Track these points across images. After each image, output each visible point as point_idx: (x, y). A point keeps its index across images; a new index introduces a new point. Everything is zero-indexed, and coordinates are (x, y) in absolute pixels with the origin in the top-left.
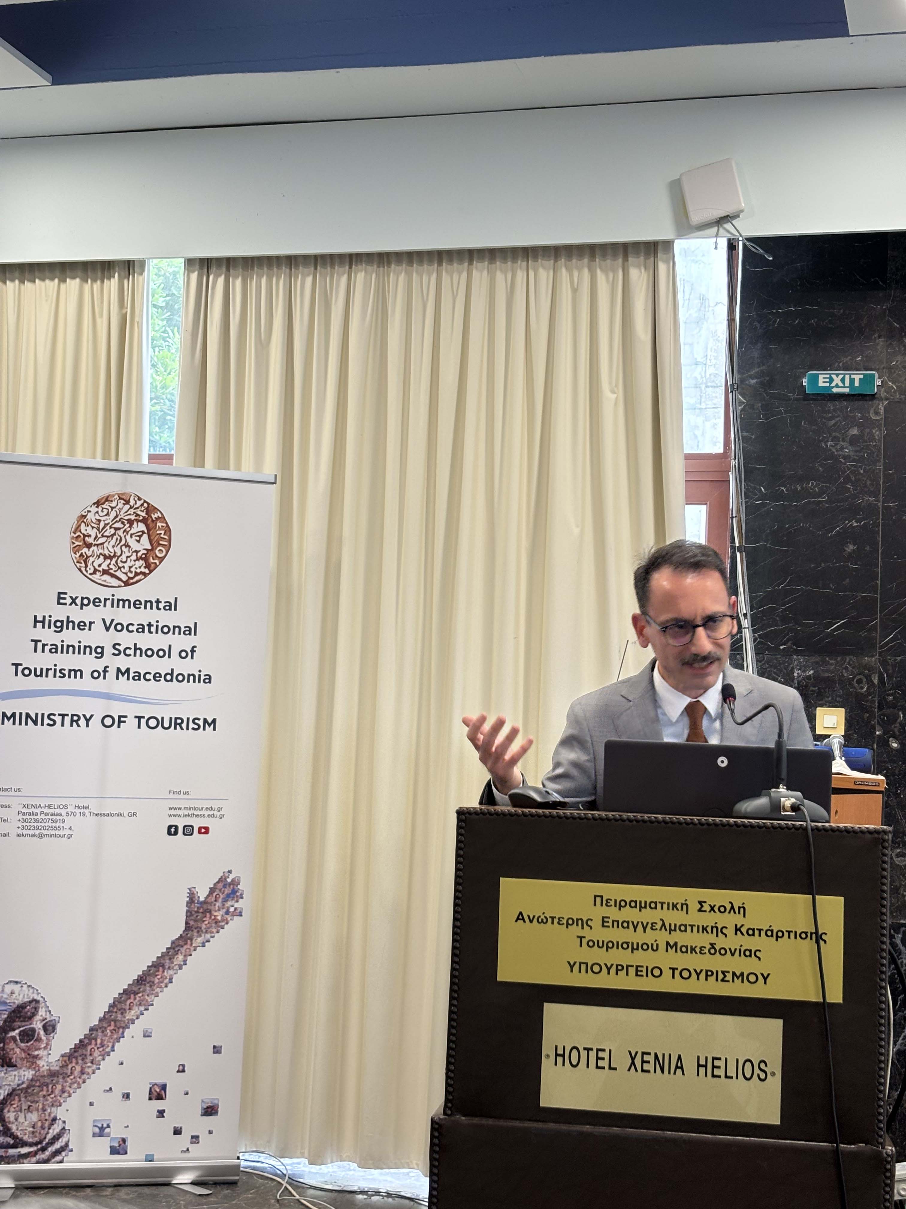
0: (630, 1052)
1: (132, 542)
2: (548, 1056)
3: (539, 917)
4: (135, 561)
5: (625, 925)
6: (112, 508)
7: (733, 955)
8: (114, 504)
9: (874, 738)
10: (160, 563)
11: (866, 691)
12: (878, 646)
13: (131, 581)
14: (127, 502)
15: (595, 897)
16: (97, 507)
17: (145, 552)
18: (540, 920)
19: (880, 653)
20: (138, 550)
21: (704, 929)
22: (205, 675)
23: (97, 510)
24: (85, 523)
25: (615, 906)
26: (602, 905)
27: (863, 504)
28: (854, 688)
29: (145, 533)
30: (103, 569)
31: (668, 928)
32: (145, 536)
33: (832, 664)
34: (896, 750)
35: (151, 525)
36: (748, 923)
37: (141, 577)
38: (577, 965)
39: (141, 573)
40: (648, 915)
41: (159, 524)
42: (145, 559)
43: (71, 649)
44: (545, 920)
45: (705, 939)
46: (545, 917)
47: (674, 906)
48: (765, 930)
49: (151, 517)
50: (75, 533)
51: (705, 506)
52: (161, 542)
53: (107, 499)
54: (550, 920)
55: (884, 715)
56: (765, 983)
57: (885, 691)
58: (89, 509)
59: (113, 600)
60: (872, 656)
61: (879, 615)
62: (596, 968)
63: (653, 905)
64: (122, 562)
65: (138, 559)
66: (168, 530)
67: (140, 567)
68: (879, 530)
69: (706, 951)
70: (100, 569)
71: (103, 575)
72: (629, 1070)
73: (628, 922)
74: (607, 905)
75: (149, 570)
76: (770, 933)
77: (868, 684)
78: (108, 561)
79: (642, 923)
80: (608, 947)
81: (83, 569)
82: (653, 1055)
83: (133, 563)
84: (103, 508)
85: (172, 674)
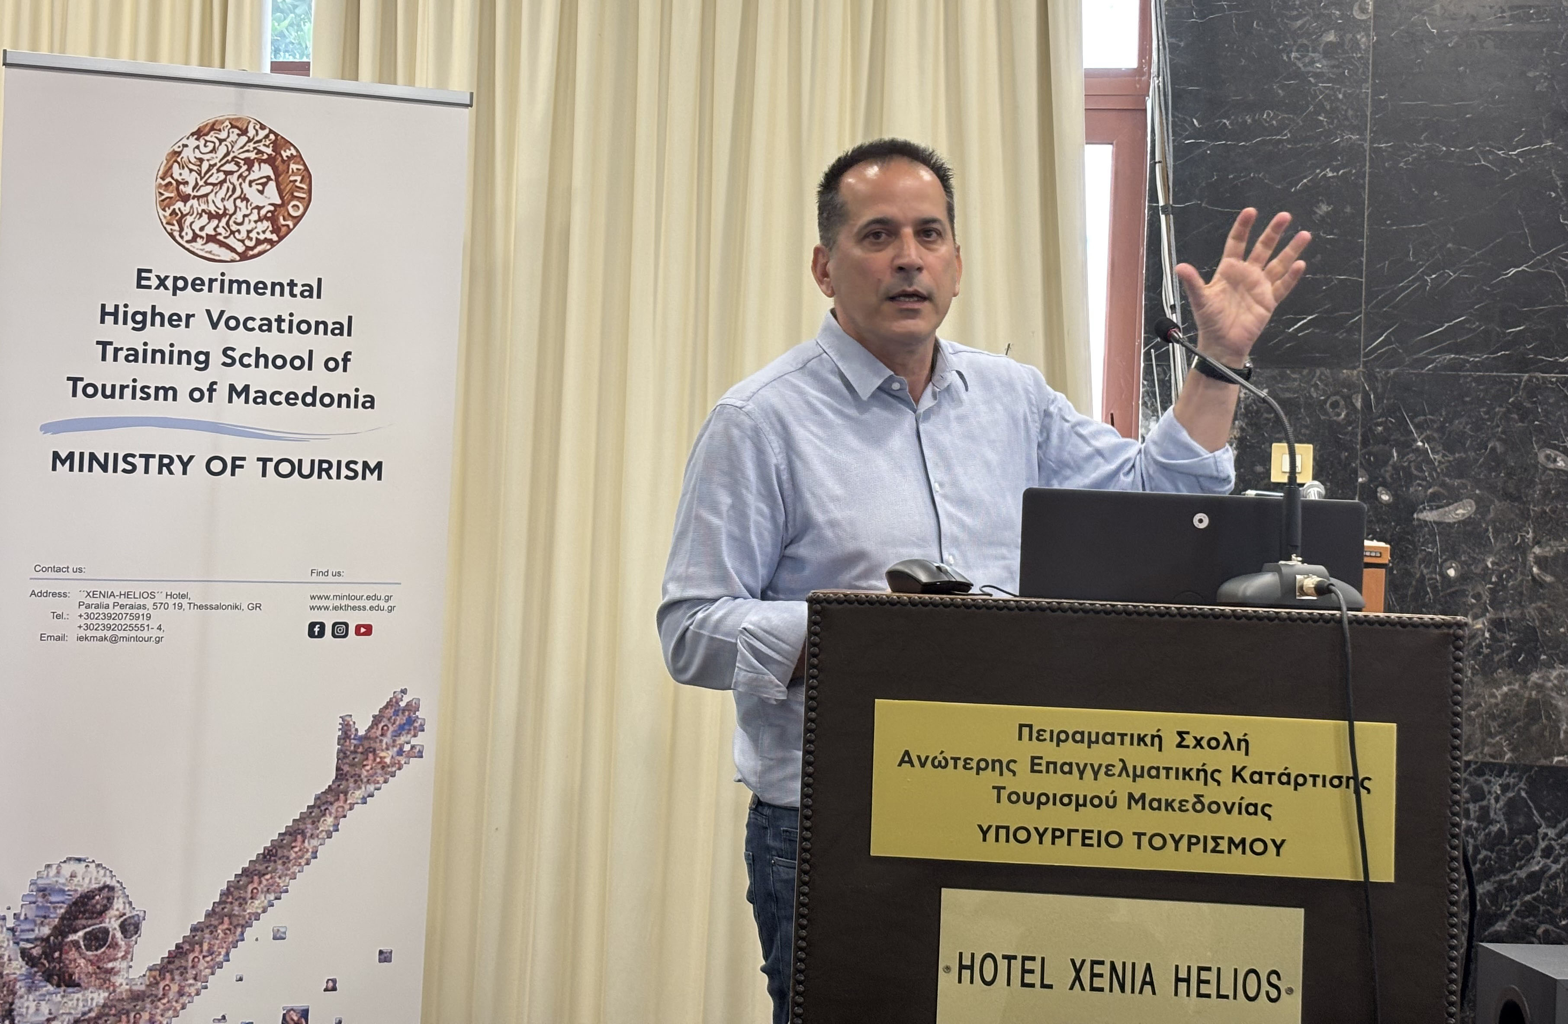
0: (1073, 961)
1: (251, 193)
2: (948, 969)
3: (936, 758)
4: (256, 222)
5: (1066, 768)
6: (221, 141)
7: (1229, 812)
8: (223, 135)
9: (1356, 487)
10: (295, 226)
11: (1344, 419)
12: (1362, 353)
13: (251, 253)
14: (244, 132)
15: (1021, 726)
16: (197, 139)
17: (272, 208)
18: (936, 763)
19: (1365, 363)
20: (261, 205)
21: (1187, 773)
22: (365, 397)
23: (197, 143)
24: (178, 163)
25: (1052, 740)
26: (1031, 739)
27: (1342, 144)
28: (1326, 413)
29: (272, 180)
30: (207, 235)
31: (1131, 774)
32: (272, 185)
33: (1295, 380)
34: (1387, 504)
35: (281, 168)
36: (1253, 763)
37: (265, 246)
38: (993, 831)
39: (266, 240)
40: (1101, 754)
41: (293, 166)
42: (272, 218)
43: (158, 356)
44: (943, 763)
45: (1186, 790)
46: (945, 758)
47: (1141, 739)
48: (1278, 774)
49: (282, 157)
50: (163, 179)
51: (1110, 147)
52: (296, 194)
53: (213, 127)
54: (951, 762)
55: (1370, 454)
56: (1278, 854)
57: (1371, 419)
58: (185, 141)
59: (223, 281)
60: (1354, 368)
61: (1363, 307)
62: (1022, 835)
63: (1109, 738)
64: (235, 223)
65: (260, 220)
66: (307, 176)
67: (264, 232)
68: (1364, 183)
69: (1189, 806)
70: (203, 234)
71: (206, 243)
72: (1072, 988)
73: (1070, 765)
74: (1038, 739)
75: (278, 236)
76: (1285, 779)
77: (1347, 408)
78: (216, 222)
79: (1092, 765)
80: (1040, 803)
81: (176, 234)
82: (1108, 966)
83: (253, 225)
84: (206, 141)
85: (314, 395)
